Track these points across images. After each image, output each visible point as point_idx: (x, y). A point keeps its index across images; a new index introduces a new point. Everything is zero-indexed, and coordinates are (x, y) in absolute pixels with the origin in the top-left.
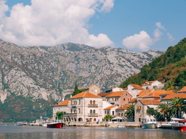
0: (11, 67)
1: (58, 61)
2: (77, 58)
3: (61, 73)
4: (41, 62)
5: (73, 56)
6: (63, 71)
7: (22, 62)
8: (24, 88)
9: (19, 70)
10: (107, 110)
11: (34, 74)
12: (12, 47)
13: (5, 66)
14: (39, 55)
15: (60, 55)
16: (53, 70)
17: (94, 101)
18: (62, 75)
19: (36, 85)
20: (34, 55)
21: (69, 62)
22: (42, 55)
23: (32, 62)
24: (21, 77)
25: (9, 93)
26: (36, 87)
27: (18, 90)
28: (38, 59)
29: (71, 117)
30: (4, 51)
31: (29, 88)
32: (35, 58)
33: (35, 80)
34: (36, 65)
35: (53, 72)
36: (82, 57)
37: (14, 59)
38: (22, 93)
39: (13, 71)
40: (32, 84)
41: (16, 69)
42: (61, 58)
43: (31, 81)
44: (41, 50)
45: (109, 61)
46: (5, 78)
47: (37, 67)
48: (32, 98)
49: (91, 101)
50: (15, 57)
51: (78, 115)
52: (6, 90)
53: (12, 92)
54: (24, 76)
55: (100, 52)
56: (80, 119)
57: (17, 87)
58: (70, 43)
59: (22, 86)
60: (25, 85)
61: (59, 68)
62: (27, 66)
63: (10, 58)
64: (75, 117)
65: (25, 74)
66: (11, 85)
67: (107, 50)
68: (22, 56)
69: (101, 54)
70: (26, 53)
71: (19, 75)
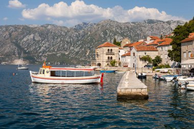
0: (115, 35)
1: (141, 30)
2: (152, 28)
4: (132, 31)
5: (150, 27)
7: (121, 31)
9: (120, 36)
12: (116, 23)
13: (112, 34)
14: (130, 27)
15: (142, 26)
16: (138, 35)
17: (111, 50)
20: (128, 27)
21: (147, 30)
22: (132, 27)
28: (130, 29)
30: (111, 26)
32: (128, 29)
34: (128, 32)
36: (155, 27)
37: (117, 30)
41: (118, 35)
42: (143, 28)
44: (132, 24)
47: (129, 34)
55: (166, 23)
58: (149, 19)
61: (142, 34)
62: (124, 34)
63: (114, 29)
65: (122, 38)
67: (171, 22)
68: (121, 28)
69: (167, 25)
70: (123, 26)
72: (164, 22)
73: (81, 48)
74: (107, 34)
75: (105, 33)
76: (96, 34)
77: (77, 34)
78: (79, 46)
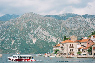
0: (38, 26)
1: (61, 22)
2: (71, 21)
3: (62, 29)
4: (53, 23)
5: (69, 20)
6: (64, 28)
7: (43, 23)
8: (44, 36)
9: (42, 28)
10: (80, 49)
11: (49, 29)
12: (38, 16)
13: (35, 26)
15: (62, 19)
16: (58, 27)
17: (73, 44)
18: (63, 29)
19: (50, 35)
20: (49, 20)
21: (67, 23)
22: (53, 20)
23: (48, 23)
24: (43, 31)
25: (37, 39)
26: (50, 36)
27: (41, 37)
29: (61, 53)
30: (34, 18)
31: (47, 36)
32: (50, 21)
33: (50, 32)
34: (50, 25)
35: (59, 28)
36: (73, 20)
37: (39, 22)
38: (43, 39)
39: (39, 28)
40: (48, 34)
41: (40, 27)
43: (48, 33)
45: (87, 22)
46: (35, 31)
47: (51, 26)
48: (48, 41)
49: (71, 44)
50: (40, 21)
51: (64, 51)
52: (35, 38)
53: (38, 38)
54: (44, 30)
55: (83, 17)
56: (65, 54)
57: (41, 36)
58: (67, 13)
59: (43, 35)
60: (45, 35)
61: (62, 26)
62: (46, 25)
63: (37, 21)
64: (63, 53)
65: (45, 29)
66: (38, 35)
67: (86, 16)
68: (43, 21)
69: (83, 19)
70: (45, 19)
71: (42, 30)
72: (81, 16)
73: (6, 38)
74: (30, 25)
75: (29, 25)
76: (20, 26)
77: (3, 25)
78: (4, 36)
